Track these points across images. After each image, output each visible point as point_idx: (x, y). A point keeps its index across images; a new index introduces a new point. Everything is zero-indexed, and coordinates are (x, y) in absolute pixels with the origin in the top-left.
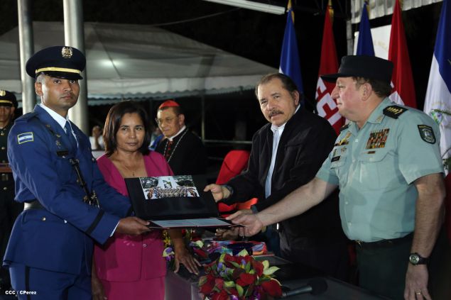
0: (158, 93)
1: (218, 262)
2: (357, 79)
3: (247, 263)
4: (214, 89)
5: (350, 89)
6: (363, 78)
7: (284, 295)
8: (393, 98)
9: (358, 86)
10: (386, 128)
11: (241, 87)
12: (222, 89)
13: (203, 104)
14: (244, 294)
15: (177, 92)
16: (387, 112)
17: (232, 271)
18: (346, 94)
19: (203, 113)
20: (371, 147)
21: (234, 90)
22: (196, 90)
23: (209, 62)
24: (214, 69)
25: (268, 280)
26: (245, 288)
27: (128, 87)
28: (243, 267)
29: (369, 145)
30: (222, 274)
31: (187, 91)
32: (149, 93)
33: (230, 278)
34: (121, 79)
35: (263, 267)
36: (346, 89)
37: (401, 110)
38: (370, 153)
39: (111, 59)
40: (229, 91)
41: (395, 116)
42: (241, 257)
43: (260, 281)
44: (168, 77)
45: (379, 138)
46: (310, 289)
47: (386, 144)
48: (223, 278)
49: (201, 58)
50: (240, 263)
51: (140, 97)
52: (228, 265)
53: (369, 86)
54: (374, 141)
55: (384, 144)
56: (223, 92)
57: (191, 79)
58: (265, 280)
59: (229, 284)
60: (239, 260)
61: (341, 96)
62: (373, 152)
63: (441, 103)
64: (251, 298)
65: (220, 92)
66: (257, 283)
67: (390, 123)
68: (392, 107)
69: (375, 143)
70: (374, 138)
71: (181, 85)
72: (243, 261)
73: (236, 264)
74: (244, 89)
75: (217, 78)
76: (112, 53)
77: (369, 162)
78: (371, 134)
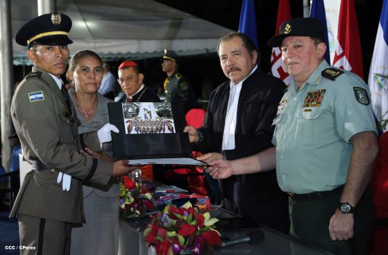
0: (129, 53)
1: (162, 214)
3: (189, 214)
4: (181, 51)
7: (224, 244)
8: (342, 62)
10: (323, 89)
11: (207, 50)
12: (189, 51)
15: (147, 53)
16: (324, 74)
17: (175, 221)
20: (308, 106)
21: (201, 53)
23: (177, 25)
24: (182, 32)
25: (208, 230)
26: (186, 238)
27: (100, 48)
28: (185, 218)
29: (306, 104)
30: (165, 224)
31: (155, 52)
32: (120, 54)
33: (172, 228)
34: (94, 39)
35: (204, 218)
37: (338, 73)
38: (306, 111)
39: (85, 20)
40: (196, 53)
41: (333, 78)
42: (184, 209)
43: (201, 232)
44: (138, 39)
45: (316, 97)
46: (248, 239)
47: (322, 104)
48: (166, 228)
49: (169, 21)
50: (182, 214)
52: (172, 216)
54: (311, 99)
55: (320, 103)
56: (190, 54)
57: (159, 41)
58: (205, 231)
60: (182, 212)
62: (310, 110)
63: (385, 68)
64: (192, 247)
66: (198, 234)
67: (327, 84)
68: (330, 69)
71: (150, 47)
72: (185, 212)
73: (179, 216)
74: (210, 52)
75: (184, 41)
76: (85, 14)
77: (305, 119)
78: (308, 93)
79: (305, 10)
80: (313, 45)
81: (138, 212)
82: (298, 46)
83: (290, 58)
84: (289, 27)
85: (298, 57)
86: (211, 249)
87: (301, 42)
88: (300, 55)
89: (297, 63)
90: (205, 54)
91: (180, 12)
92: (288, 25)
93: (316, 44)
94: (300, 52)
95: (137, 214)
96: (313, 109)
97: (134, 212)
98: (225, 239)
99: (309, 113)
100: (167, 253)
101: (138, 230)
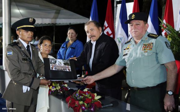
0: (38, 24)
1: (76, 93)
4: (60, 23)
7: (102, 107)
11: (70, 23)
13: (54, 29)
14: (87, 106)
15: (45, 24)
16: (149, 36)
17: (82, 97)
19: (54, 33)
20: (145, 50)
21: (67, 24)
22: (53, 24)
23: (58, 13)
24: (60, 16)
25: (96, 101)
26: (87, 104)
28: (87, 96)
29: (144, 49)
30: (78, 98)
31: (49, 24)
33: (81, 100)
34: (23, 17)
35: (94, 96)
37: (157, 36)
38: (144, 52)
43: (94, 101)
45: (148, 46)
46: (112, 105)
47: (152, 49)
50: (85, 94)
54: (146, 47)
55: (151, 49)
57: (51, 19)
59: (81, 103)
60: (85, 93)
64: (90, 108)
65: (63, 25)
66: (92, 102)
67: (153, 41)
69: (147, 48)
71: (47, 21)
72: (87, 93)
73: (84, 95)
74: (71, 24)
75: (61, 19)
76: (19, 7)
77: (145, 56)
78: (144, 45)
79: (115, 9)
80: (144, 24)
81: (61, 92)
82: (138, 25)
83: (134, 29)
84: (134, 16)
85: (138, 29)
86: (97, 109)
87: (139, 23)
88: (138, 28)
89: (137, 32)
90: (69, 25)
91: (59, 7)
92: (133, 15)
93: (145, 24)
94: (138, 27)
95: (61, 93)
96: (148, 51)
97: (60, 92)
98: (102, 105)
99: (146, 53)
100: (79, 111)
101: (61, 100)
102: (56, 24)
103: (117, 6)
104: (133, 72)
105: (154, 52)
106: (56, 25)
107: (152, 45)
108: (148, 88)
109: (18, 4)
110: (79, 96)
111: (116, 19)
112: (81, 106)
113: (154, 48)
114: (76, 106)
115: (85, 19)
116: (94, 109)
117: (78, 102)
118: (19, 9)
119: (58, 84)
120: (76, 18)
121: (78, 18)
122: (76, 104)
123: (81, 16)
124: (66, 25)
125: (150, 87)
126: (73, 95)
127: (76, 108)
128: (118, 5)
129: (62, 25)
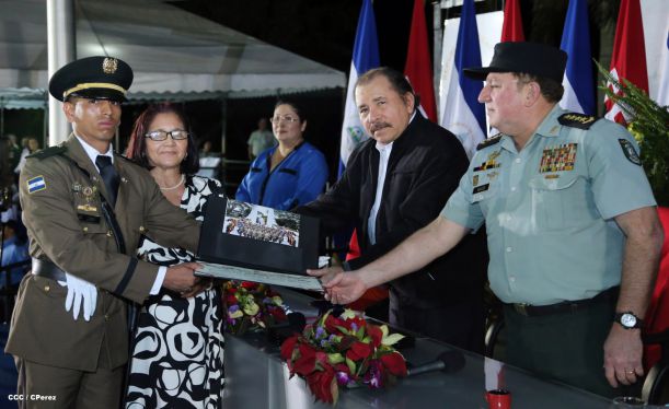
0: (167, 93)
2: (519, 75)
3: (359, 327)
4: (243, 91)
5: (508, 89)
6: (527, 75)
7: (409, 372)
9: (520, 86)
11: (279, 90)
12: (254, 91)
13: (224, 110)
14: (356, 371)
15: (194, 93)
16: (565, 122)
17: (340, 338)
18: (502, 97)
19: (224, 124)
20: (549, 170)
21: (268, 94)
22: (219, 92)
23: (237, 53)
24: (244, 64)
25: (386, 352)
26: (358, 363)
28: (354, 333)
29: (545, 167)
30: (323, 343)
31: (206, 92)
32: (155, 93)
35: (381, 333)
36: (503, 88)
37: (592, 119)
38: (547, 177)
40: (260, 95)
43: (379, 354)
44: (181, 72)
45: (561, 156)
46: (441, 365)
47: (575, 165)
49: (226, 48)
50: (349, 328)
51: (139, 98)
52: (333, 330)
53: (536, 86)
54: (553, 160)
55: (572, 164)
56: (256, 95)
57: (211, 77)
59: (335, 357)
60: (347, 324)
61: (494, 99)
64: (366, 377)
65: (253, 95)
66: (374, 357)
67: (577, 135)
68: (571, 114)
69: (556, 163)
70: (552, 157)
71: (200, 84)
72: (353, 325)
73: (344, 330)
74: (282, 93)
75: (249, 76)
76: (102, 35)
77: (548, 190)
78: (545, 152)
79: (437, 35)
81: (262, 324)
86: (393, 379)
91: (241, 35)
95: (261, 327)
96: (561, 173)
97: (256, 324)
98: (409, 366)
99: (555, 181)
100: (328, 386)
101: (262, 350)
102: (231, 91)
103: (443, 27)
104: (509, 250)
105: (583, 177)
106: (232, 96)
107: (572, 151)
108: (565, 307)
109: (100, 25)
110: (326, 335)
111: (440, 71)
112: (334, 370)
113: (580, 162)
114: (318, 371)
115: (330, 73)
116: (380, 381)
117: (323, 355)
118: (102, 44)
119: (252, 297)
120: (299, 72)
121: (307, 71)
122: (318, 361)
123: (316, 65)
124: (264, 95)
125: (574, 302)
126: (306, 333)
127: (317, 378)
128: (447, 22)
129: (248, 96)
